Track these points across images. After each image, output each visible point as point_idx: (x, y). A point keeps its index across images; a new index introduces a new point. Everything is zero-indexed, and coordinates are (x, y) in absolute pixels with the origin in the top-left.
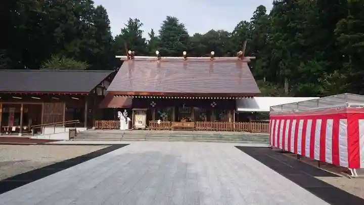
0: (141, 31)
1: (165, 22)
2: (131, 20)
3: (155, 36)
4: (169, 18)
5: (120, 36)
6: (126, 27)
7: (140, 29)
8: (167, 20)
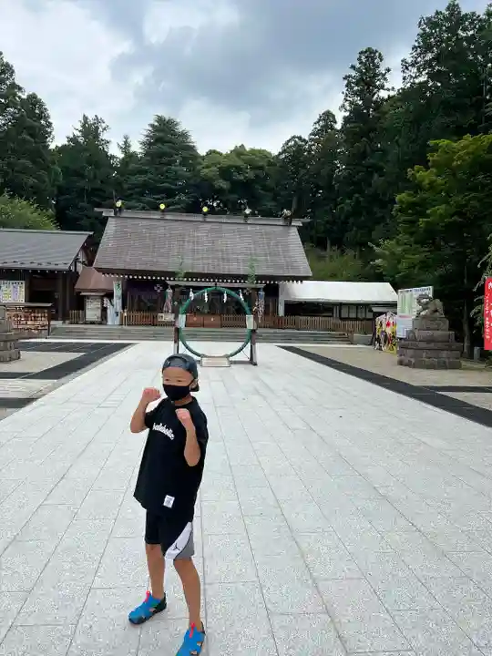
0: (106, 142)
1: (152, 126)
2: (85, 118)
3: (132, 150)
4: (160, 119)
6: (77, 134)
7: (104, 136)
8: (156, 124)
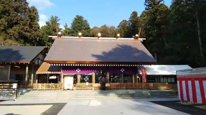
0: (59, 24)
2: (52, 17)
3: (68, 27)
4: (77, 16)
5: (45, 26)
6: (49, 21)
7: (58, 22)
8: (76, 18)
